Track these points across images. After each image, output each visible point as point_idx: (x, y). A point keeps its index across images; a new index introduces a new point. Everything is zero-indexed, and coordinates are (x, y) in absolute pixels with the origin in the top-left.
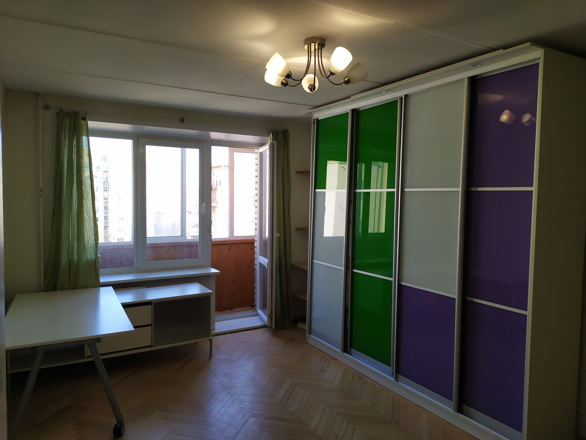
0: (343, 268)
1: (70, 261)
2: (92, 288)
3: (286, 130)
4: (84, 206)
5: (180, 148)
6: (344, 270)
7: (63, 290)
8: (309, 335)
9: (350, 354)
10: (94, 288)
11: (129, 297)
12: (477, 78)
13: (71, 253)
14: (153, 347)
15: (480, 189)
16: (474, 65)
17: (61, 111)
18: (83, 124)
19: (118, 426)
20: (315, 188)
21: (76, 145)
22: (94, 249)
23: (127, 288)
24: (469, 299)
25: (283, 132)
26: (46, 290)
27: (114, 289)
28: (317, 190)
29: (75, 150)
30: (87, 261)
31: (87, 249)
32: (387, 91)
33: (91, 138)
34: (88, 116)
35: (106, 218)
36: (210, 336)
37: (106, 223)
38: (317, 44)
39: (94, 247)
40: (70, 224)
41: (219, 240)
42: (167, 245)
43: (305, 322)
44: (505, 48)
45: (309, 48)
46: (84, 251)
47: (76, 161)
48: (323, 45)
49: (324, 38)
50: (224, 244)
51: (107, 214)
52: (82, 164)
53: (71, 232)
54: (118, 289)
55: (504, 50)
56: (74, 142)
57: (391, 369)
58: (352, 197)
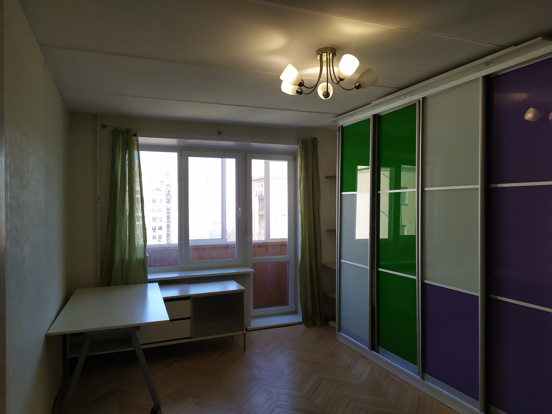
0: (368, 267)
1: (123, 260)
2: (141, 283)
3: (316, 138)
4: (135, 212)
5: (220, 159)
6: (369, 270)
7: (116, 286)
8: (339, 333)
9: (377, 352)
10: (143, 284)
11: (173, 292)
12: (492, 77)
13: (123, 253)
14: (192, 339)
15: (500, 185)
16: (488, 64)
17: (116, 129)
18: (134, 140)
19: (155, 409)
20: (342, 191)
21: (128, 158)
22: (143, 249)
23: (171, 285)
24: (493, 296)
25: (312, 140)
26: (101, 286)
27: (160, 285)
28: (343, 193)
29: (127, 162)
30: (137, 259)
31: (137, 249)
32: (405, 95)
33: (141, 153)
34: (138, 133)
35: (168, 226)
36: (243, 330)
37: (168, 231)
38: (328, 54)
39: (143, 247)
40: (123, 227)
41: (256, 242)
42: (210, 247)
43: (334, 320)
44: (516, 44)
45: (321, 58)
46: (135, 251)
47: (128, 172)
48: (334, 54)
49: (334, 48)
50: (261, 246)
51: (169, 223)
52: (133, 174)
53: (123, 234)
54: (163, 285)
55: (515, 47)
56: (127, 155)
57: (417, 368)
58: (375, 199)
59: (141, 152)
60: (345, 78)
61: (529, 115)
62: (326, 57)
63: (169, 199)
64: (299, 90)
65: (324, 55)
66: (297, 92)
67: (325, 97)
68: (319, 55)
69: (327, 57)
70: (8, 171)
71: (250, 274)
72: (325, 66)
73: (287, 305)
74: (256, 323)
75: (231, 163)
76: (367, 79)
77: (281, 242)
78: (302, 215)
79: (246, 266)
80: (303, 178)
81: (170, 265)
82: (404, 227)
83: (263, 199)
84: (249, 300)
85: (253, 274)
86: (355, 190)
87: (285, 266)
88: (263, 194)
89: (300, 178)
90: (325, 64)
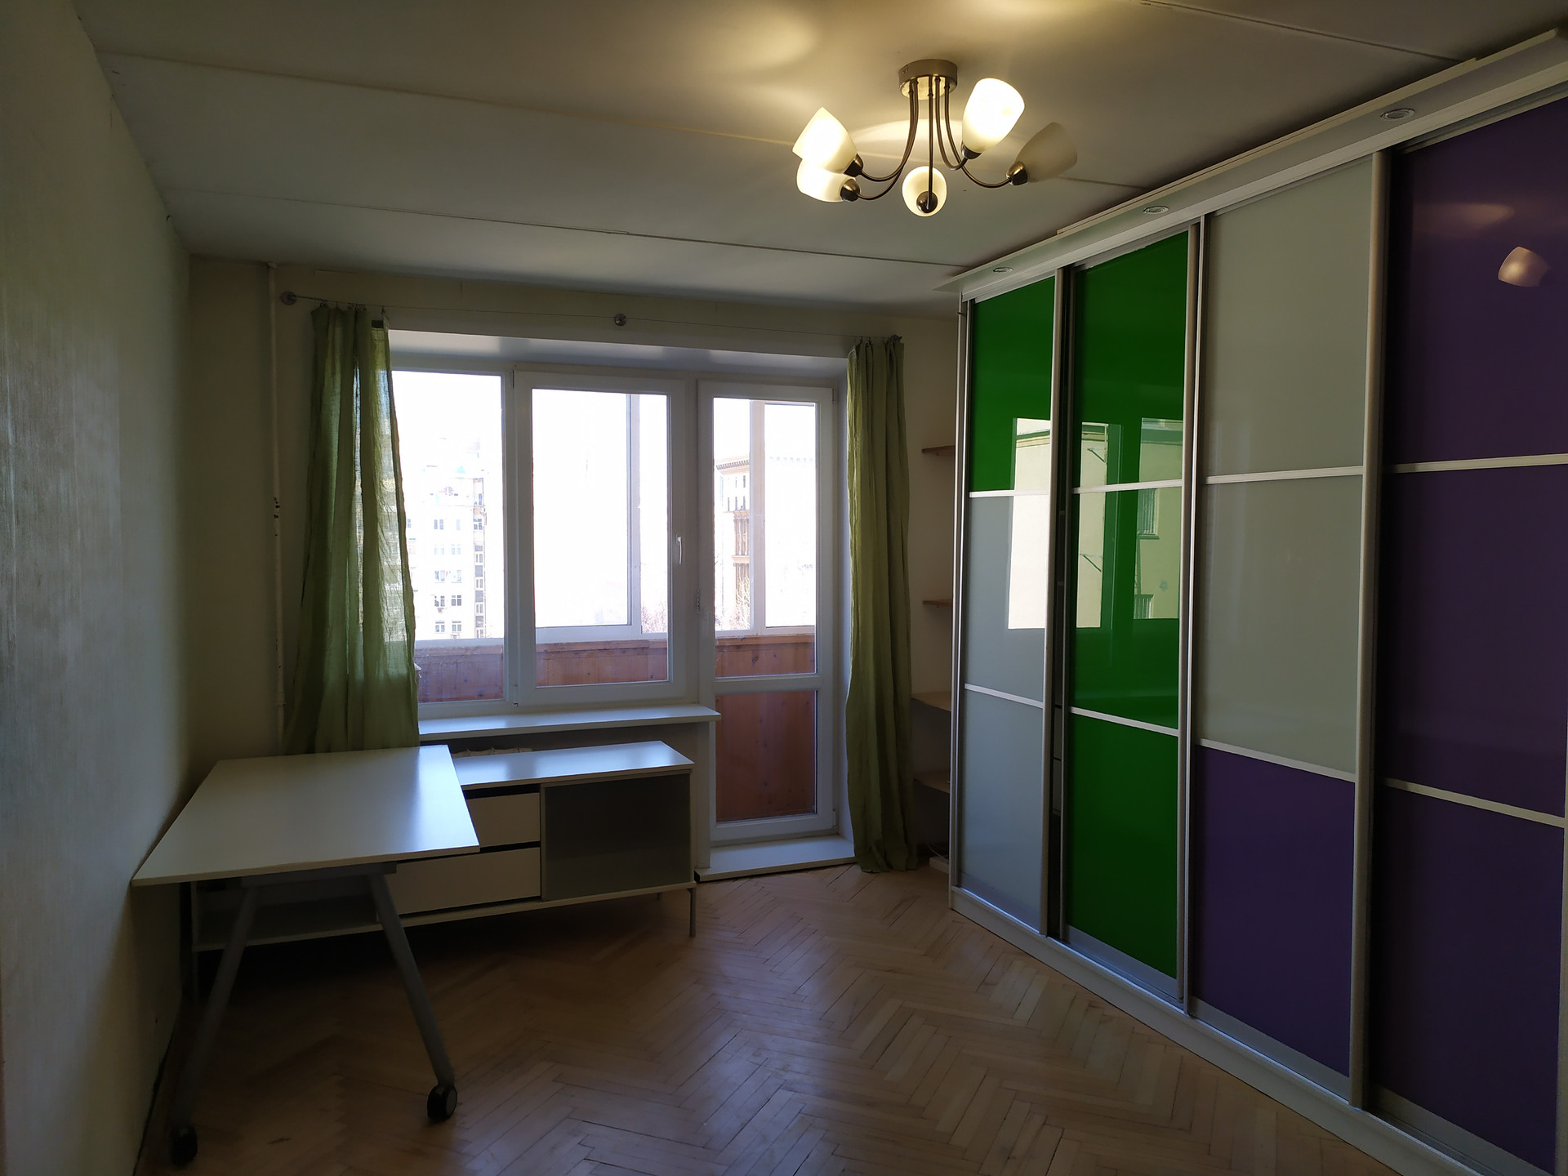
0: (1042, 705)
1: (347, 680)
2: (399, 747)
3: (896, 339)
4: (380, 544)
5: (624, 395)
6: (1046, 709)
7: (329, 752)
8: (956, 888)
9: (1065, 941)
10: (405, 749)
11: (492, 772)
12: (1409, 150)
13: (348, 661)
14: (543, 901)
15: (1422, 467)
16: (1396, 113)
17: (324, 305)
18: (376, 338)
19: (440, 1092)
20: (969, 489)
21: (359, 390)
22: (404, 650)
23: (484, 752)
25: (887, 343)
26: (290, 751)
27: (452, 751)
28: (974, 495)
29: (357, 402)
30: (388, 680)
31: (387, 652)
32: (1153, 208)
33: (396, 375)
34: (388, 318)
35: (479, 596)
36: (689, 880)
37: (480, 609)
38: (934, 78)
39: (404, 646)
40: (347, 587)
41: (727, 636)
42: (594, 648)
43: (945, 853)
44: (1481, 54)
45: (913, 93)
46: (382, 656)
47: (358, 431)
48: (951, 80)
49: (952, 61)
50: (738, 647)
51: (481, 587)
52: (374, 439)
53: (348, 606)
54: (464, 753)
55: (1477, 60)
56: (355, 382)
57: (1177, 984)
58: (1064, 509)
59: (394, 374)
60: (983, 149)
61: (1513, 269)
62: (928, 89)
63: (480, 520)
64: (848, 188)
65: (923, 82)
66: (844, 192)
67: (925, 210)
68: (908, 83)
69: (931, 90)
70: (9, 408)
71: (708, 723)
72: (924, 118)
73: (814, 812)
74: (724, 862)
75: (654, 408)
76: (1045, 155)
77: (798, 636)
78: (855, 557)
79: (697, 702)
80: (859, 453)
81: (481, 696)
82: (1146, 601)
83: (748, 520)
84: (705, 795)
85: (717, 723)
86: (1008, 483)
87: (808, 703)
88: (747, 507)
89: (851, 454)
90: (923, 111)
